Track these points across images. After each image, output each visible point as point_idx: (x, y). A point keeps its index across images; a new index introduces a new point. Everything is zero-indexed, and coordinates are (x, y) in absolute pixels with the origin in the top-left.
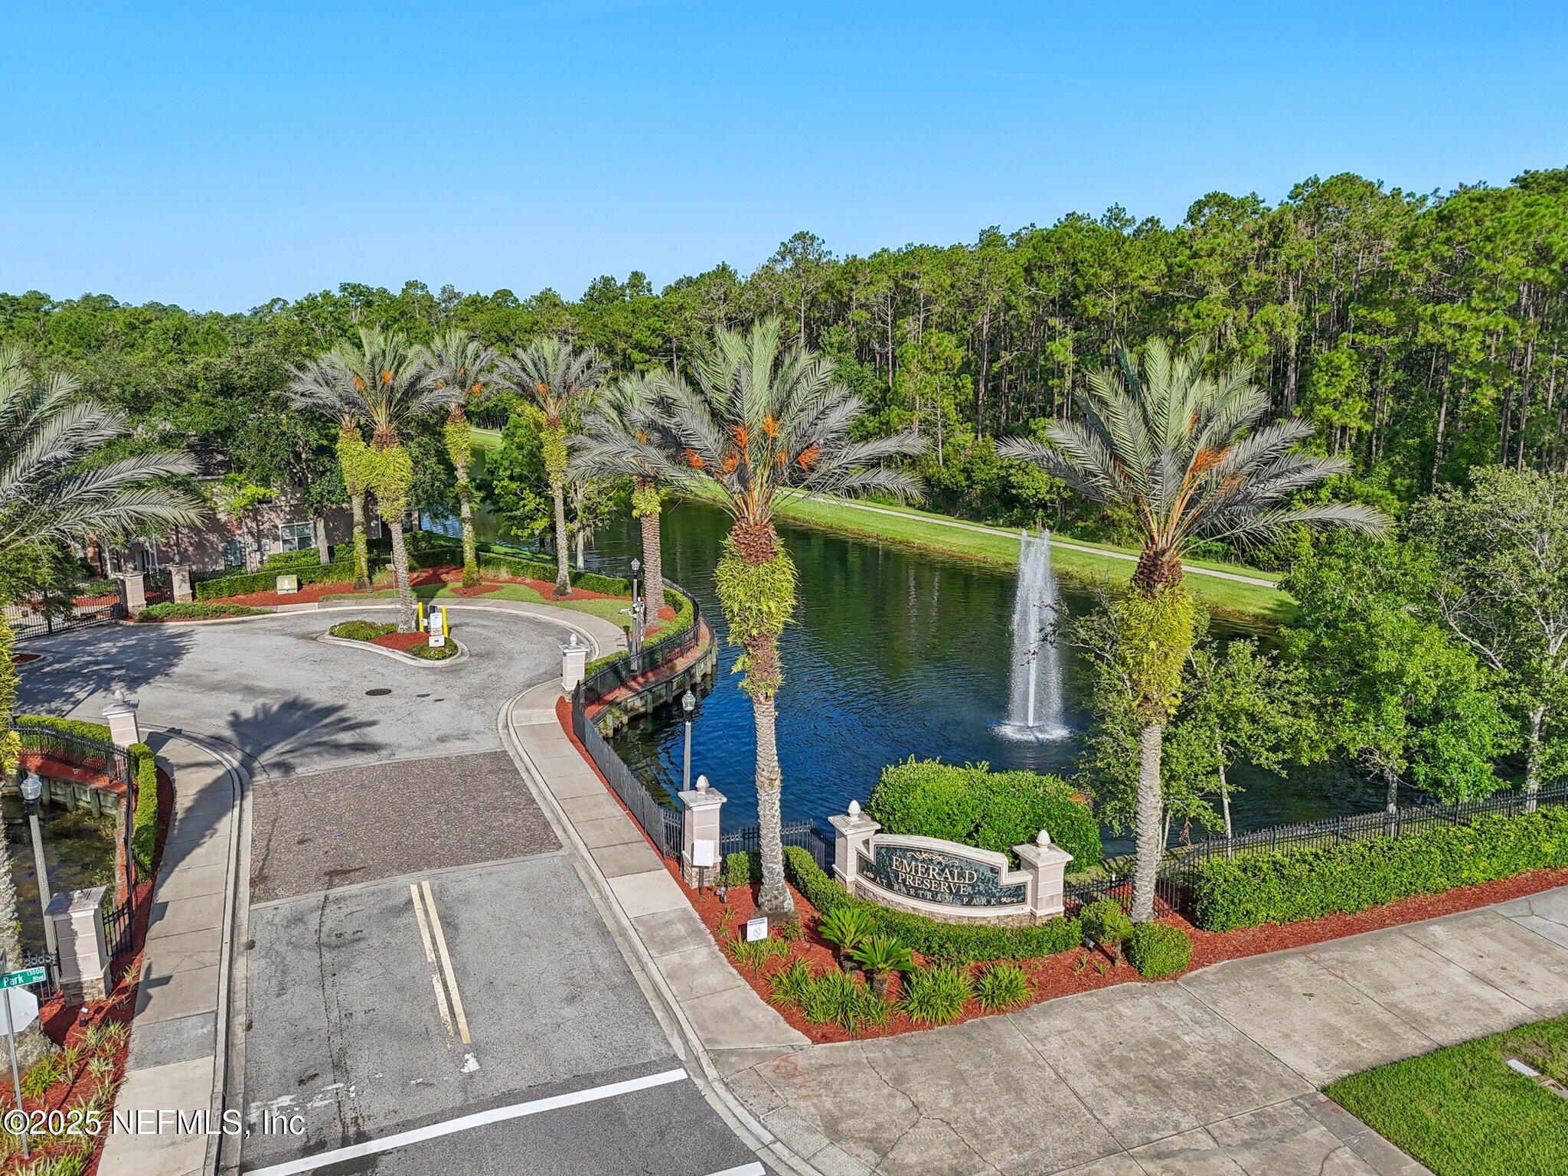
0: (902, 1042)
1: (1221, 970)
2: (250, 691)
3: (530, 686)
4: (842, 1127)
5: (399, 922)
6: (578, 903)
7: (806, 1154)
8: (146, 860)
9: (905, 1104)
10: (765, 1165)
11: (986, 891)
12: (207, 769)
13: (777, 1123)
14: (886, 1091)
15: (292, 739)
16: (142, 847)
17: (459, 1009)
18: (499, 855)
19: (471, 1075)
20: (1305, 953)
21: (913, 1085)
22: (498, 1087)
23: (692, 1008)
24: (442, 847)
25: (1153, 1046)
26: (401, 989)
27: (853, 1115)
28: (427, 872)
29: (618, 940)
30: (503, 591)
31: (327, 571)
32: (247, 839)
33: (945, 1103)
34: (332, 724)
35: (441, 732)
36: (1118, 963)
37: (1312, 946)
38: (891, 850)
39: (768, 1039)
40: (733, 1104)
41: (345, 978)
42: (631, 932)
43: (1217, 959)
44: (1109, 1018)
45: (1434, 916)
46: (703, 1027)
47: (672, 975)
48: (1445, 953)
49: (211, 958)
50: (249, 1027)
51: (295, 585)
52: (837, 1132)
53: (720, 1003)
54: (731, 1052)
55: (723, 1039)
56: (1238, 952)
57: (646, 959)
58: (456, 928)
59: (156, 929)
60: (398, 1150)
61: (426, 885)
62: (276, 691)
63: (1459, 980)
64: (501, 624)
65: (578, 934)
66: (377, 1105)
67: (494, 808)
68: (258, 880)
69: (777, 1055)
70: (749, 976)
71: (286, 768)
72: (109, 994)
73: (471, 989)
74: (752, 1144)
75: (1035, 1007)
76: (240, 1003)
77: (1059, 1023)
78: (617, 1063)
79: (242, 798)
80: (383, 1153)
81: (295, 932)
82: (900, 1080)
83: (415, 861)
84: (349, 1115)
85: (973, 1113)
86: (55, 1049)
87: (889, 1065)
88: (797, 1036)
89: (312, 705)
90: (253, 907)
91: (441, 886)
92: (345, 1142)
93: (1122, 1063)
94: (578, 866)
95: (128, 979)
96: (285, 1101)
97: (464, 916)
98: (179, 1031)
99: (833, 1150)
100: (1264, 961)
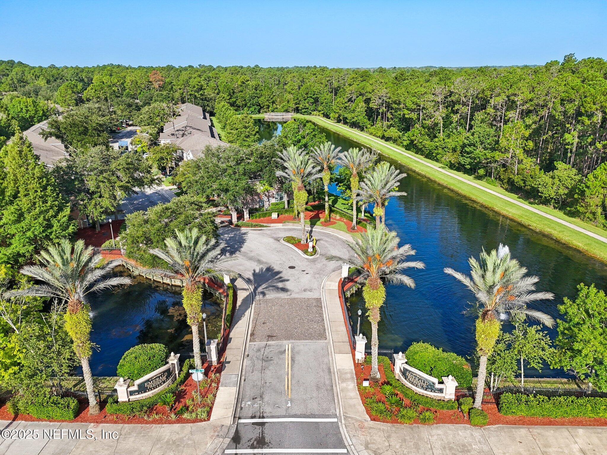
0: (394, 426)
1: (497, 428)
2: (259, 262)
3: (334, 271)
4: (369, 446)
5: (281, 357)
6: (326, 360)
7: (358, 450)
8: (228, 324)
9: (387, 444)
10: (348, 450)
11: (430, 387)
12: (245, 291)
13: (354, 440)
14: (384, 439)
15: (267, 283)
16: (228, 321)
17: (290, 388)
18: (310, 339)
19: (289, 407)
20: (529, 429)
21: (391, 439)
22: (293, 412)
23: (344, 402)
24: (297, 332)
25: (462, 446)
26: (278, 378)
27: (373, 443)
28: (291, 341)
29: (333, 375)
30: (336, 225)
31: (286, 211)
32: (251, 319)
33: (397, 447)
34: (277, 279)
35: (305, 287)
36: (465, 418)
37: (533, 426)
38: (407, 370)
39: (360, 416)
40: (346, 432)
41: (267, 371)
42: (336, 374)
43: (498, 423)
44: (454, 434)
45: (584, 425)
46: (345, 409)
47: (342, 390)
48: (577, 440)
49: (239, 358)
50: (245, 380)
51: (277, 216)
52: (367, 447)
53: (352, 402)
54: (350, 417)
55: (349, 413)
56: (507, 423)
57: (337, 384)
58: (294, 362)
59: (229, 346)
60: (270, 422)
61: (290, 345)
62: (266, 263)
63: (575, 450)
64: (332, 240)
65: (323, 371)
66: (268, 410)
67: (313, 321)
68: (252, 334)
69: (361, 421)
70: (361, 395)
71: (264, 294)
72: (218, 364)
73: (294, 382)
74: (346, 444)
75: (435, 425)
76: (244, 373)
77: (439, 432)
78: (322, 413)
79: (252, 303)
80: (267, 422)
81: (258, 354)
82: (389, 437)
83: (289, 337)
84: (262, 411)
85: (403, 451)
86: (206, 378)
87: (388, 432)
88: (367, 417)
89: (274, 270)
90: (251, 343)
91: (293, 347)
92: (260, 418)
93: (451, 449)
94: (329, 347)
95: (222, 360)
96: (249, 403)
97: (298, 358)
98: (230, 378)
99: (365, 451)
100: (513, 428)
